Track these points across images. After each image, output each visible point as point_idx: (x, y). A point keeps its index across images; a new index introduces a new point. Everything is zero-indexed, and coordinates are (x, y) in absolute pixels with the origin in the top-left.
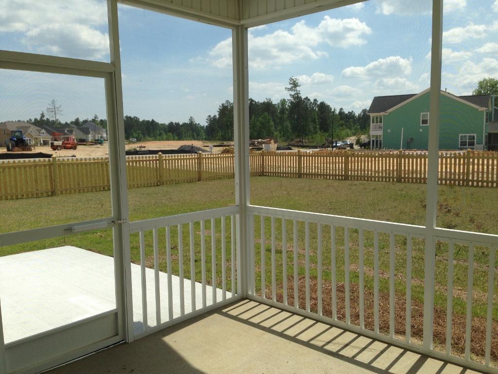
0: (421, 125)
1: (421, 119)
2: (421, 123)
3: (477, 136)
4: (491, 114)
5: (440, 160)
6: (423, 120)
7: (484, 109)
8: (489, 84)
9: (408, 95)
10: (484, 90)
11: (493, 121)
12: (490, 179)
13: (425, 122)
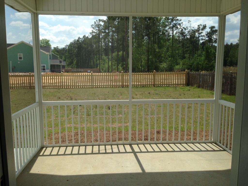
0: (19, 60)
1: (18, 57)
2: (19, 59)
3: (46, 65)
4: (51, 56)
5: (43, 77)
6: (19, 58)
7: (48, 53)
8: (45, 42)
9: (10, 44)
10: (43, 44)
11: (52, 59)
12: (67, 85)
13: (20, 58)
